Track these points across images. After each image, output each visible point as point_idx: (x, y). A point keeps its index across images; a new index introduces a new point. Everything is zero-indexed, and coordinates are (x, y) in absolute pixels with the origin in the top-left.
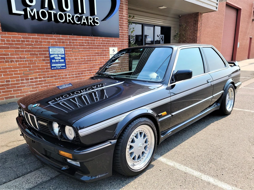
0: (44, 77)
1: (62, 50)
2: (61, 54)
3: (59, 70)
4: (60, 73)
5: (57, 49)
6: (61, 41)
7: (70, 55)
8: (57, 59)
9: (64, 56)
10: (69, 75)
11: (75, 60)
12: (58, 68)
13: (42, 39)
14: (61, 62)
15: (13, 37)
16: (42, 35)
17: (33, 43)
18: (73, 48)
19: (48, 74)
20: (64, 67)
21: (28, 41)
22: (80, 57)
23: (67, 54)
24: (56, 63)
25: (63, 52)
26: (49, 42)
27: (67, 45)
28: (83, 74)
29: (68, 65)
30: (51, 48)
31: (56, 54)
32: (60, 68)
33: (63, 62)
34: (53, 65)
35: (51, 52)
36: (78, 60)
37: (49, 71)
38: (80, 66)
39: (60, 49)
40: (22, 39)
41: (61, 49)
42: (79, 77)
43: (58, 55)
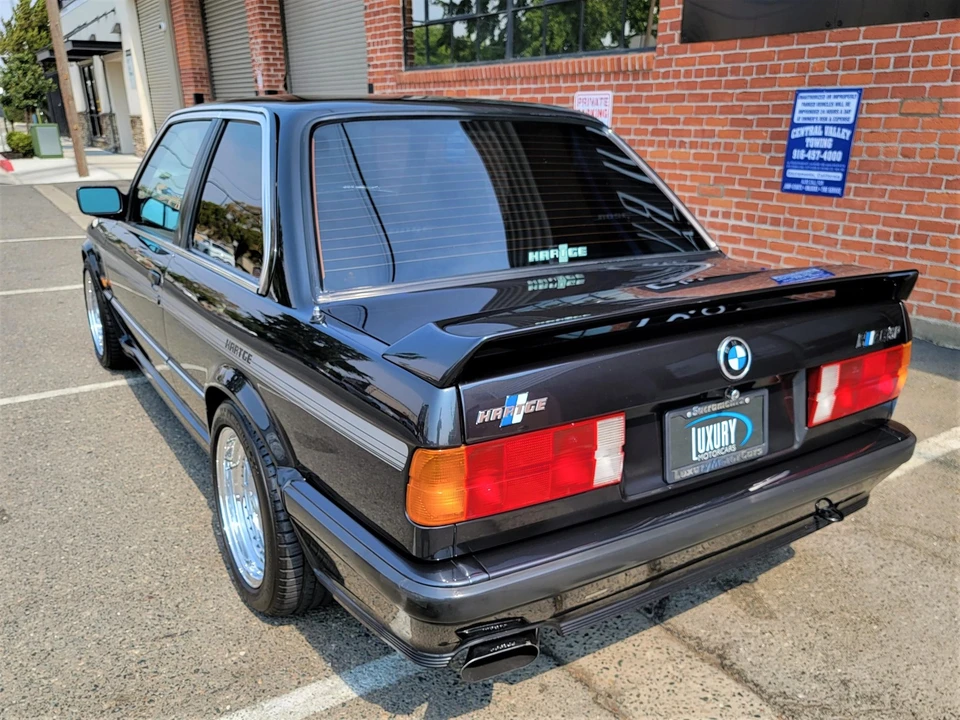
0: (750, 218)
1: (848, 104)
2: (837, 126)
3: (811, 197)
4: (811, 213)
5: (829, 101)
6: (858, 58)
7: (880, 130)
8: (814, 149)
9: (849, 132)
10: (848, 231)
11: (901, 159)
12: (808, 188)
13: (782, 56)
14: (827, 162)
15: (703, 61)
16: (785, 38)
17: (748, 78)
18: (906, 93)
19: (766, 208)
20: (833, 190)
21: (735, 71)
22: (935, 145)
23: (868, 122)
24: (807, 164)
25: (852, 116)
26: (804, 68)
27: (880, 78)
28: (928, 247)
29: (858, 179)
30: (802, 97)
31: (814, 125)
32: (815, 189)
33: (836, 162)
34: (792, 173)
35: (801, 112)
36: (918, 159)
37: (770, 197)
38: (920, 196)
39: (839, 100)
40: (723, 65)
41: (847, 100)
42: (894, 254)
43: (823, 129)
